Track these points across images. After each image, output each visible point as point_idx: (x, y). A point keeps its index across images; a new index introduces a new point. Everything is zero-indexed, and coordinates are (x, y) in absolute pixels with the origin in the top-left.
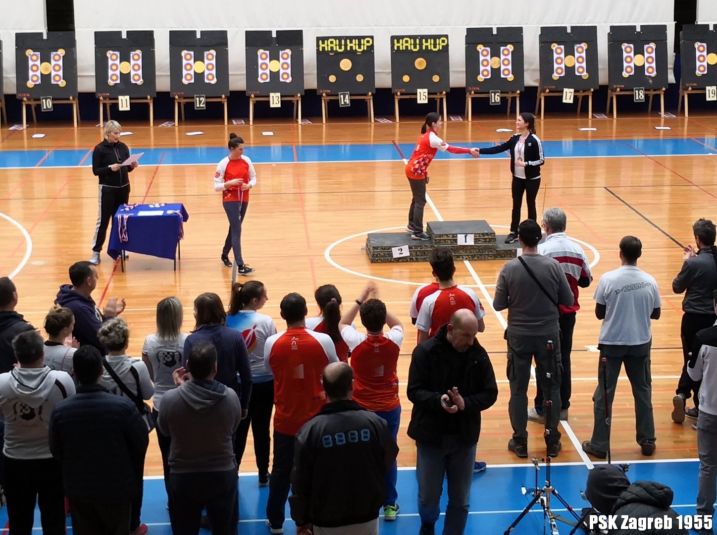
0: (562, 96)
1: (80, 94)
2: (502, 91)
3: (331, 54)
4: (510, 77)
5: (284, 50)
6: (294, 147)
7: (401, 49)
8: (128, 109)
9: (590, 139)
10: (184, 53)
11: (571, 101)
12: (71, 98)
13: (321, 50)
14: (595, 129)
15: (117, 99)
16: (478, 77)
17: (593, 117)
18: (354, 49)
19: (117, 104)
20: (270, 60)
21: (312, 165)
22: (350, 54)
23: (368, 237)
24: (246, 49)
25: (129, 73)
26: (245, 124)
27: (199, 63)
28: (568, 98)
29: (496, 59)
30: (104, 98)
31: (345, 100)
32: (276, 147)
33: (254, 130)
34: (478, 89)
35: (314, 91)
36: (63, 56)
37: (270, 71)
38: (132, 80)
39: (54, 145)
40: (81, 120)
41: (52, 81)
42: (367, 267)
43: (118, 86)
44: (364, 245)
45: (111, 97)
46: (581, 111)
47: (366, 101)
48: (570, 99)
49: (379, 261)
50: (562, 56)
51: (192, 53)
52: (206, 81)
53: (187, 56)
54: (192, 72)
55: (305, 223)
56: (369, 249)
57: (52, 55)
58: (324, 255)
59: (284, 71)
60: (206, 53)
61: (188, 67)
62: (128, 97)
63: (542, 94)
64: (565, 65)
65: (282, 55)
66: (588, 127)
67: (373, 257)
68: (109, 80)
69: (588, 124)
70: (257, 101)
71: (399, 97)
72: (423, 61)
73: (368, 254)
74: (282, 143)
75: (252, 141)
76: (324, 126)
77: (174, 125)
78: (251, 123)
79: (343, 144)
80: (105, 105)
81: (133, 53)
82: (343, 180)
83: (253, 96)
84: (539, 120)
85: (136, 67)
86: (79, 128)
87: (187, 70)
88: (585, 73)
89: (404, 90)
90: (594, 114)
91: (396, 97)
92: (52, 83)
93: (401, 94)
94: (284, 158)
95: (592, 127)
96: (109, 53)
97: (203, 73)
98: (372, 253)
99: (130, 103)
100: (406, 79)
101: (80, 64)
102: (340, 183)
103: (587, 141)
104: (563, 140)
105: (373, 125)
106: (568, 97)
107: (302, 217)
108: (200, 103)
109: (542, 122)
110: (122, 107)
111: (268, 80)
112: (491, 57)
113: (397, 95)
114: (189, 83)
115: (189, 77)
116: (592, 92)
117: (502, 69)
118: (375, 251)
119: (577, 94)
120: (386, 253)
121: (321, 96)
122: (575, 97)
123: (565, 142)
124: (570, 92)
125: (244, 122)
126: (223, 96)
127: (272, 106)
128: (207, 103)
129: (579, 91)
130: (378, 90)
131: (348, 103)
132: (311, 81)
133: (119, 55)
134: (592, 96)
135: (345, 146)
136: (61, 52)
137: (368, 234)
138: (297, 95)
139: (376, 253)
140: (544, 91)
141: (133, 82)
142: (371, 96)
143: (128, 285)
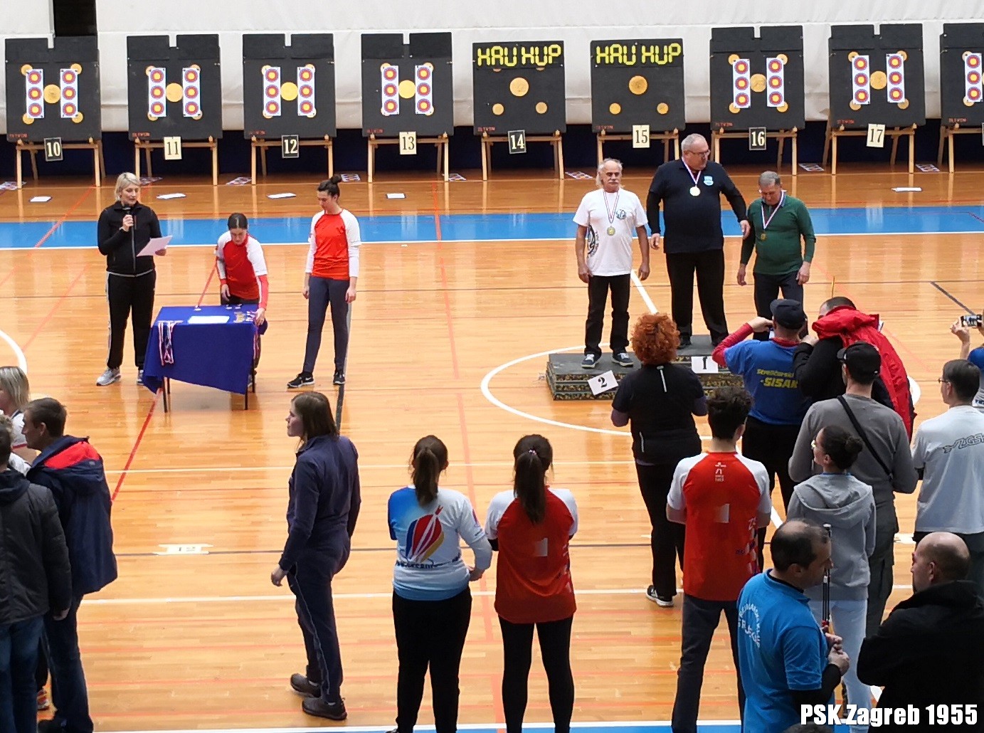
0: (866, 137)
1: (104, 133)
2: (769, 129)
3: (495, 70)
4: (782, 106)
5: (423, 64)
6: (437, 217)
7: (607, 62)
8: (179, 157)
9: (911, 205)
10: (265, 69)
11: (881, 145)
12: (91, 140)
13: (480, 63)
14: (919, 189)
15: (162, 142)
16: (731, 106)
17: (916, 169)
18: (532, 62)
19: (162, 149)
20: (400, 82)
21: (466, 246)
22: (525, 70)
23: (550, 360)
24: (362, 63)
25: (181, 102)
26: (361, 180)
27: (288, 85)
28: (875, 139)
29: (759, 77)
30: (143, 141)
31: (518, 143)
32: (409, 217)
33: (376, 190)
34: (731, 124)
35: (470, 128)
36: (78, 75)
37: (400, 96)
38: (185, 112)
39: (64, 214)
40: (106, 173)
41: (62, 113)
42: (549, 407)
43: (164, 120)
44: (545, 372)
45: (153, 139)
46: (896, 160)
47: (551, 144)
48: (879, 141)
49: (567, 397)
50: (866, 71)
51: (278, 69)
52: (300, 113)
53: (269, 73)
54: (278, 100)
55: (451, 336)
56: (551, 378)
57: (61, 74)
58: (480, 388)
59: (422, 97)
60: (299, 70)
61: (272, 92)
62: (178, 139)
63: (834, 133)
64: (871, 87)
65: (419, 71)
66: (908, 186)
67: (557, 391)
68: (150, 112)
69: (908, 182)
70: (378, 145)
71: (604, 139)
72: (642, 80)
73: (549, 386)
74: (419, 210)
75: (371, 209)
76: (485, 183)
77: (250, 183)
78: (370, 179)
79: (515, 212)
80: (143, 151)
81: (187, 69)
82: (514, 269)
83: (372, 136)
84: (829, 175)
85: (191, 92)
86: (103, 187)
87: (269, 95)
88: (903, 100)
89: (612, 127)
90: (917, 166)
91: (599, 138)
92: (62, 117)
93: (607, 134)
94: (421, 236)
95: (914, 187)
96: (150, 70)
97: (296, 100)
98: (556, 385)
99: (183, 149)
100: (615, 109)
101: (104, 87)
102: (510, 275)
103: (907, 208)
104: (868, 207)
105: (562, 182)
106: (876, 136)
107: (447, 327)
108: (291, 147)
109: (834, 178)
110: (170, 154)
111: (397, 112)
112: (752, 74)
113: (600, 135)
114: (274, 117)
115: (272, 107)
116: (914, 129)
117: (769, 93)
118: (559, 381)
119: (889, 133)
120: (578, 385)
121: (480, 136)
122: (886, 137)
123: (871, 210)
124: (878, 130)
125: (359, 179)
126: (327, 137)
127: (403, 152)
128: (301, 148)
129: (893, 129)
130: (570, 127)
131: (522, 147)
132: (464, 114)
133: (164, 73)
134: (915, 136)
135: (517, 215)
136: (76, 69)
137: (550, 355)
138: (442, 135)
139: (562, 385)
140: (837, 129)
141: (187, 115)
142: (559, 136)
143: (174, 432)
